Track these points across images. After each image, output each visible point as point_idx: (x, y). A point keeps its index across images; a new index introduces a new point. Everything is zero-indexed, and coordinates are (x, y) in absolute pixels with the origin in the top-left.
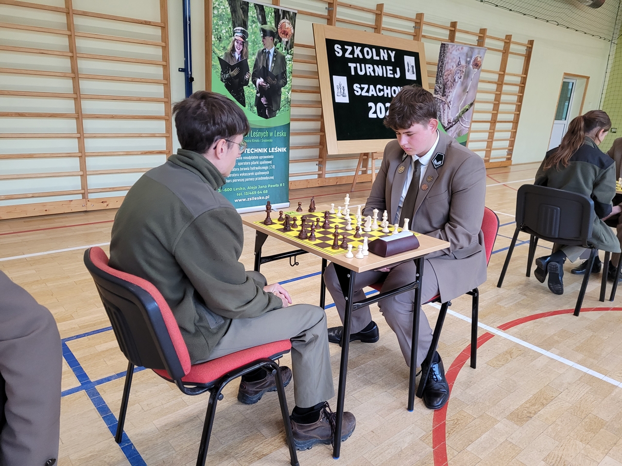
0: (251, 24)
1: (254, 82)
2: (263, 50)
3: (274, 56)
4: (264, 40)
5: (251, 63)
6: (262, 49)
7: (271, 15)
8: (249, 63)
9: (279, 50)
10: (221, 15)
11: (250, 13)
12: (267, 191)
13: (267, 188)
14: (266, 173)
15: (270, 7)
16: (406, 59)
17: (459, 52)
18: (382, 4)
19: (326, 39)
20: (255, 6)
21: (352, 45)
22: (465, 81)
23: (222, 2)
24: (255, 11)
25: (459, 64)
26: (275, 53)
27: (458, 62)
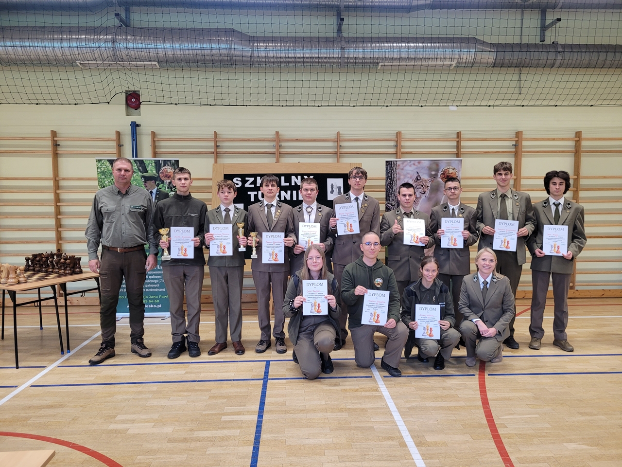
3: (157, 194)
4: (146, 184)
7: (152, 165)
9: (162, 189)
10: (103, 172)
12: (158, 301)
13: (158, 299)
14: (156, 286)
15: (150, 160)
16: (330, 181)
17: (415, 167)
18: (339, 132)
19: (224, 175)
20: (135, 161)
21: (255, 176)
22: (433, 195)
23: (103, 163)
24: (135, 165)
25: (417, 179)
26: (158, 191)
27: (417, 177)
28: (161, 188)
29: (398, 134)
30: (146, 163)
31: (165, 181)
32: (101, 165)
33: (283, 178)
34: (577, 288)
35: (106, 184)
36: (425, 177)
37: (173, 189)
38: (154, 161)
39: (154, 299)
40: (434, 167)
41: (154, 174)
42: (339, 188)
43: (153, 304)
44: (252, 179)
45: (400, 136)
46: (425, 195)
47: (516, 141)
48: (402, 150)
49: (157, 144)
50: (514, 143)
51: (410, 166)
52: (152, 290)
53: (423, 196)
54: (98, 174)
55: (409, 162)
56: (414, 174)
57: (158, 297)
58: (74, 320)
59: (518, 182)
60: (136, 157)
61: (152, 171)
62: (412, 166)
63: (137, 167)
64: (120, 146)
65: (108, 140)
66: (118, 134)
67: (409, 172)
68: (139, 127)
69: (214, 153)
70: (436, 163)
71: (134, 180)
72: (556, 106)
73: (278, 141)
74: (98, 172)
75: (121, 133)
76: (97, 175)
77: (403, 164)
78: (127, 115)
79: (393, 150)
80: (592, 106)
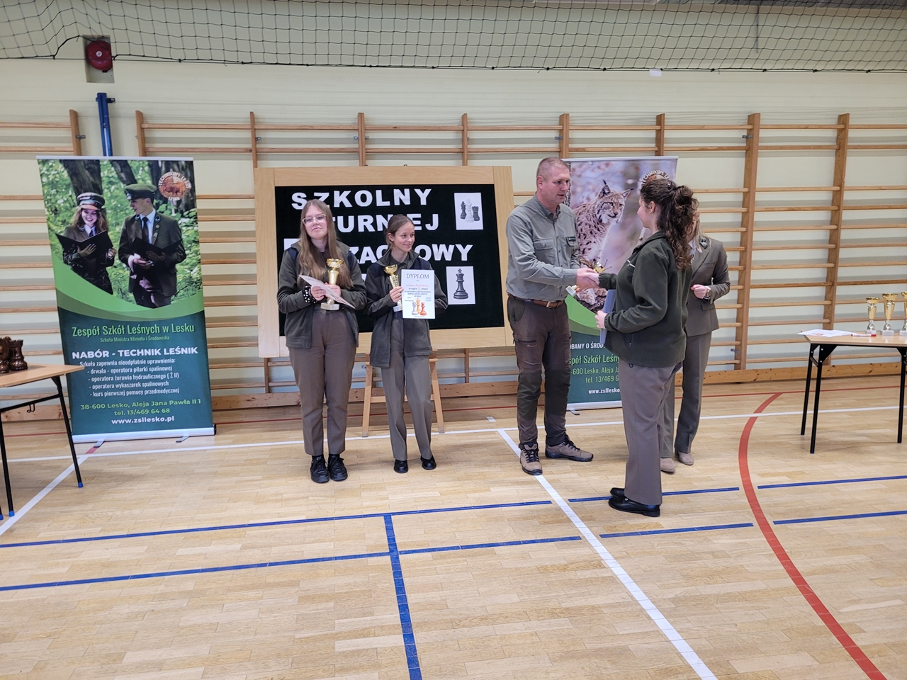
0: (107, 186)
1: (125, 261)
2: (135, 216)
3: (155, 223)
4: (135, 204)
5: (115, 236)
6: (132, 215)
8: (111, 237)
9: (164, 214)
10: (53, 182)
11: (104, 174)
12: (168, 410)
13: (168, 406)
14: (163, 384)
15: (139, 161)
16: (459, 198)
17: (601, 171)
18: (466, 114)
19: (276, 187)
20: (112, 162)
21: (330, 189)
22: (629, 220)
23: (52, 166)
24: (113, 169)
25: (604, 193)
26: (158, 218)
27: (603, 190)
28: (163, 212)
29: (564, 118)
30: (134, 166)
31: (170, 199)
32: (48, 170)
33: (379, 193)
34: (833, 362)
35: (59, 205)
36: (616, 188)
37: (185, 214)
38: (147, 163)
39: (160, 408)
40: (632, 171)
41: (149, 187)
42: (475, 209)
43: (160, 416)
44: (325, 196)
45: (567, 123)
46: (615, 219)
47: (750, 130)
48: (571, 146)
49: (147, 134)
50: (745, 134)
51: (593, 170)
52: (155, 392)
53: (613, 222)
54: (43, 186)
55: (591, 163)
56: (599, 184)
57: (168, 403)
58: (16, 449)
59: (751, 198)
60: (111, 154)
61: (144, 180)
62: (597, 170)
63: (117, 173)
64: (79, 138)
65: (57, 126)
66: (75, 115)
67: (590, 180)
68: (113, 104)
69: (251, 151)
70: (636, 165)
71: (111, 197)
72: (816, 71)
73: (363, 130)
74: (42, 182)
75: (80, 114)
76: (41, 189)
77: (580, 167)
78: (90, 80)
79: (554, 146)
80: (869, 71)
